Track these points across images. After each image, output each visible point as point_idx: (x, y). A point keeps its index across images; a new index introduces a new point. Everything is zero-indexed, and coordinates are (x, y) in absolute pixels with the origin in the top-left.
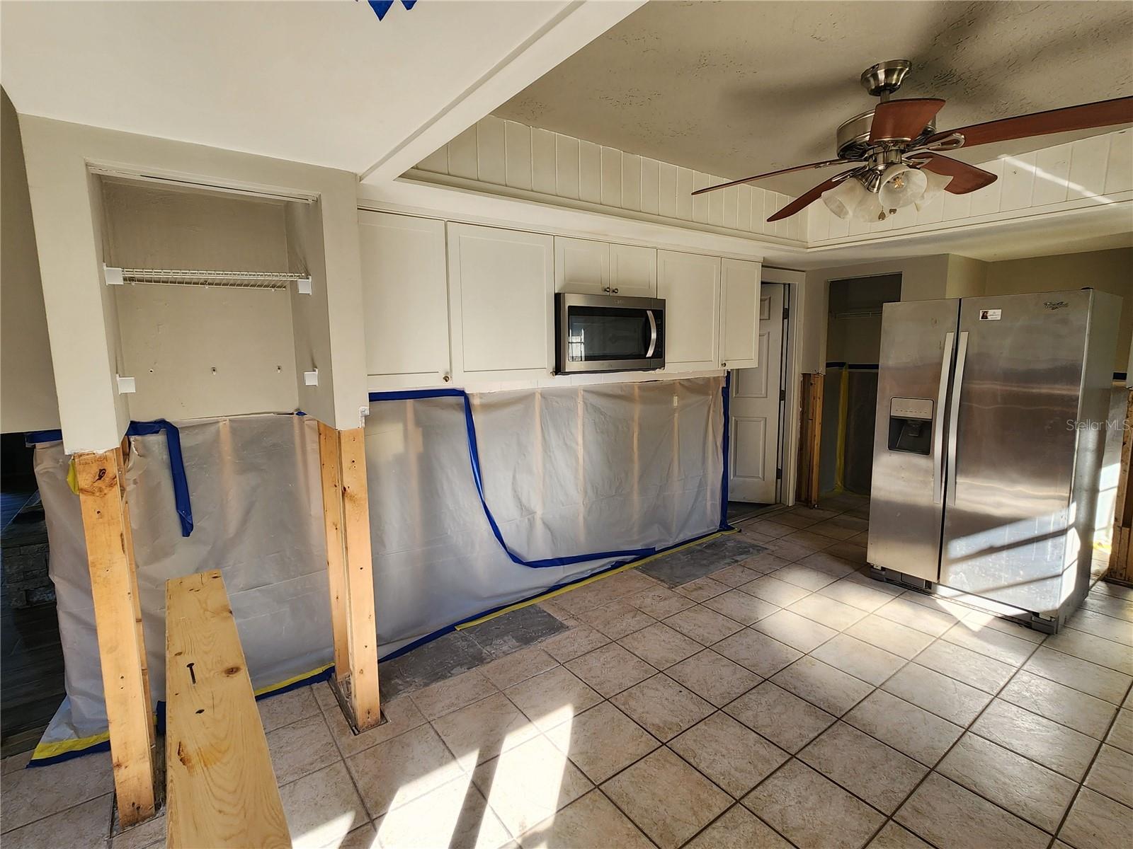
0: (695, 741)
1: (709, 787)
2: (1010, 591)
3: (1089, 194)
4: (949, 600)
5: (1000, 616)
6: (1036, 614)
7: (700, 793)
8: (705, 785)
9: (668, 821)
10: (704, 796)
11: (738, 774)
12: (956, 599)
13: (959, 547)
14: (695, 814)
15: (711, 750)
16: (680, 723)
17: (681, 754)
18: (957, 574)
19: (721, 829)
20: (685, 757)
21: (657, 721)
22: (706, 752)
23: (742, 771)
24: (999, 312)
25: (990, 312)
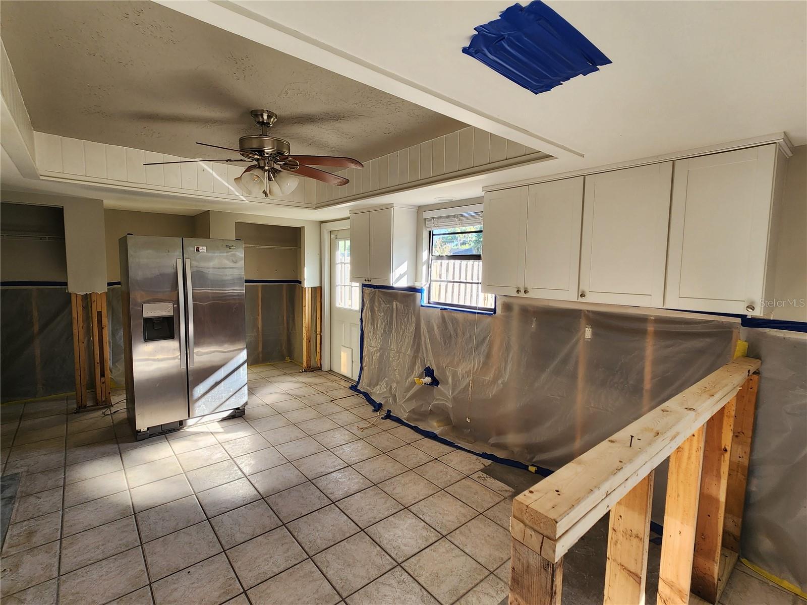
0: (250, 571)
1: (296, 570)
2: (227, 403)
3: (237, 194)
4: (195, 426)
5: (220, 420)
6: (238, 409)
7: (299, 575)
8: (294, 572)
9: (316, 596)
10: (302, 573)
11: (290, 553)
12: (199, 422)
13: (199, 390)
14: (314, 580)
15: (264, 563)
16: (226, 578)
17: (259, 581)
18: (200, 406)
19: (328, 569)
20: (263, 580)
21: (217, 594)
22: (264, 566)
23: (288, 550)
24: (205, 248)
25: (201, 248)
